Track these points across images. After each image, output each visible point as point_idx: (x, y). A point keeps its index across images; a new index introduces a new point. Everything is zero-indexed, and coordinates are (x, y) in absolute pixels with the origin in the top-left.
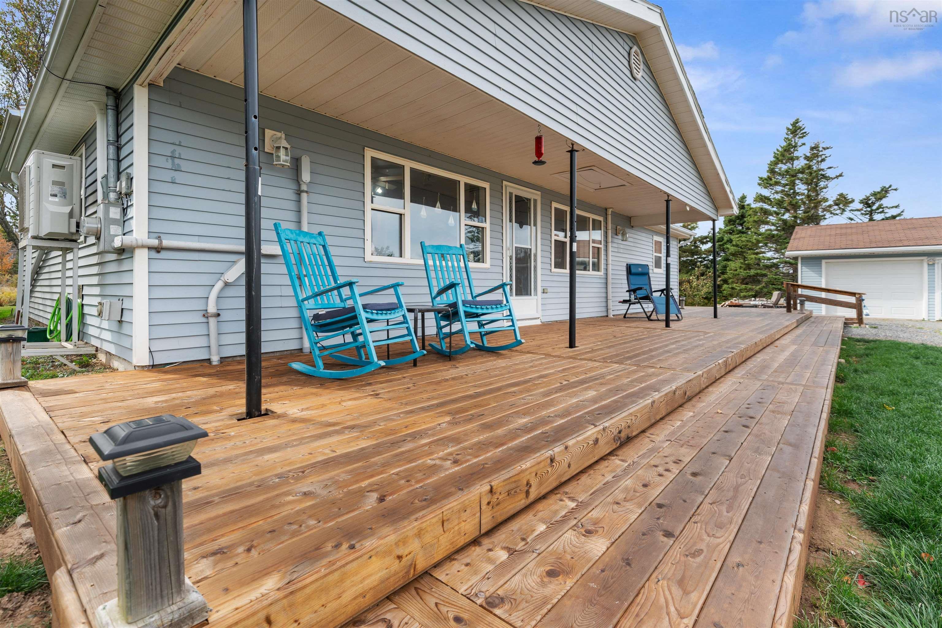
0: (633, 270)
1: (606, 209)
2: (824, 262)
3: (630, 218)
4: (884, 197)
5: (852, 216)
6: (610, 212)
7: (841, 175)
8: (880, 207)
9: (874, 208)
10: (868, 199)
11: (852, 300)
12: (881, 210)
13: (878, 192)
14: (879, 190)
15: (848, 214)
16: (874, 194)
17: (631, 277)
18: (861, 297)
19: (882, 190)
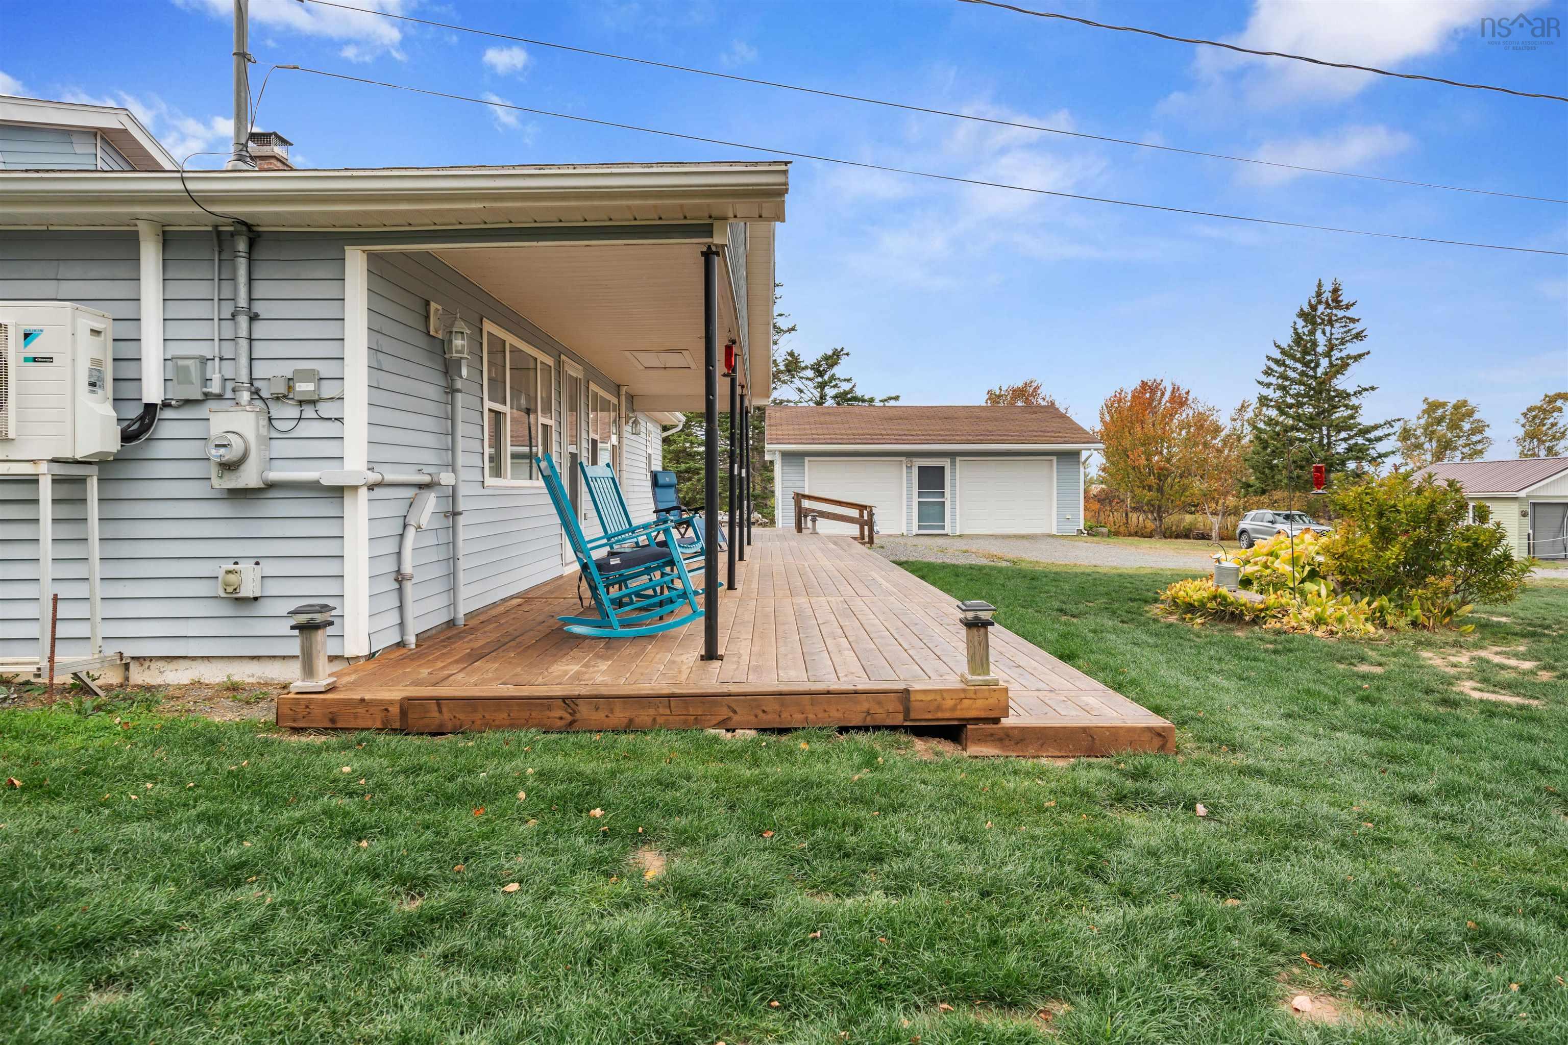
0: (661, 481)
1: (619, 386)
2: (807, 459)
3: (632, 397)
4: (836, 363)
5: (802, 387)
6: (623, 392)
7: (793, 329)
8: (833, 378)
9: (826, 377)
10: (819, 364)
11: (855, 513)
12: (834, 383)
13: (830, 356)
14: (830, 353)
15: (797, 383)
16: (826, 358)
17: (657, 490)
18: (871, 510)
19: (834, 354)
